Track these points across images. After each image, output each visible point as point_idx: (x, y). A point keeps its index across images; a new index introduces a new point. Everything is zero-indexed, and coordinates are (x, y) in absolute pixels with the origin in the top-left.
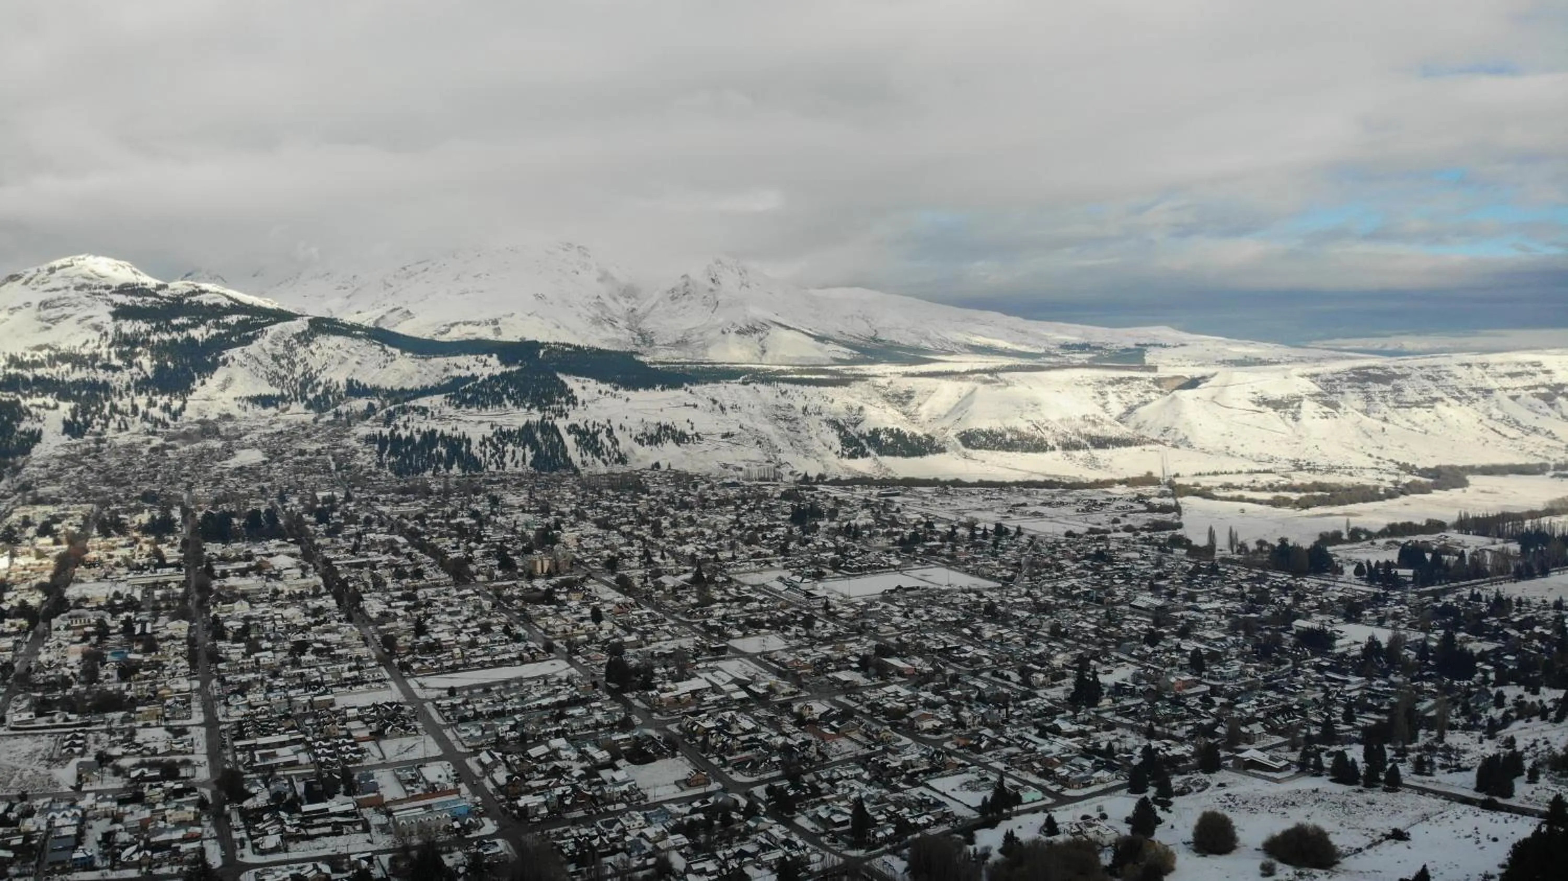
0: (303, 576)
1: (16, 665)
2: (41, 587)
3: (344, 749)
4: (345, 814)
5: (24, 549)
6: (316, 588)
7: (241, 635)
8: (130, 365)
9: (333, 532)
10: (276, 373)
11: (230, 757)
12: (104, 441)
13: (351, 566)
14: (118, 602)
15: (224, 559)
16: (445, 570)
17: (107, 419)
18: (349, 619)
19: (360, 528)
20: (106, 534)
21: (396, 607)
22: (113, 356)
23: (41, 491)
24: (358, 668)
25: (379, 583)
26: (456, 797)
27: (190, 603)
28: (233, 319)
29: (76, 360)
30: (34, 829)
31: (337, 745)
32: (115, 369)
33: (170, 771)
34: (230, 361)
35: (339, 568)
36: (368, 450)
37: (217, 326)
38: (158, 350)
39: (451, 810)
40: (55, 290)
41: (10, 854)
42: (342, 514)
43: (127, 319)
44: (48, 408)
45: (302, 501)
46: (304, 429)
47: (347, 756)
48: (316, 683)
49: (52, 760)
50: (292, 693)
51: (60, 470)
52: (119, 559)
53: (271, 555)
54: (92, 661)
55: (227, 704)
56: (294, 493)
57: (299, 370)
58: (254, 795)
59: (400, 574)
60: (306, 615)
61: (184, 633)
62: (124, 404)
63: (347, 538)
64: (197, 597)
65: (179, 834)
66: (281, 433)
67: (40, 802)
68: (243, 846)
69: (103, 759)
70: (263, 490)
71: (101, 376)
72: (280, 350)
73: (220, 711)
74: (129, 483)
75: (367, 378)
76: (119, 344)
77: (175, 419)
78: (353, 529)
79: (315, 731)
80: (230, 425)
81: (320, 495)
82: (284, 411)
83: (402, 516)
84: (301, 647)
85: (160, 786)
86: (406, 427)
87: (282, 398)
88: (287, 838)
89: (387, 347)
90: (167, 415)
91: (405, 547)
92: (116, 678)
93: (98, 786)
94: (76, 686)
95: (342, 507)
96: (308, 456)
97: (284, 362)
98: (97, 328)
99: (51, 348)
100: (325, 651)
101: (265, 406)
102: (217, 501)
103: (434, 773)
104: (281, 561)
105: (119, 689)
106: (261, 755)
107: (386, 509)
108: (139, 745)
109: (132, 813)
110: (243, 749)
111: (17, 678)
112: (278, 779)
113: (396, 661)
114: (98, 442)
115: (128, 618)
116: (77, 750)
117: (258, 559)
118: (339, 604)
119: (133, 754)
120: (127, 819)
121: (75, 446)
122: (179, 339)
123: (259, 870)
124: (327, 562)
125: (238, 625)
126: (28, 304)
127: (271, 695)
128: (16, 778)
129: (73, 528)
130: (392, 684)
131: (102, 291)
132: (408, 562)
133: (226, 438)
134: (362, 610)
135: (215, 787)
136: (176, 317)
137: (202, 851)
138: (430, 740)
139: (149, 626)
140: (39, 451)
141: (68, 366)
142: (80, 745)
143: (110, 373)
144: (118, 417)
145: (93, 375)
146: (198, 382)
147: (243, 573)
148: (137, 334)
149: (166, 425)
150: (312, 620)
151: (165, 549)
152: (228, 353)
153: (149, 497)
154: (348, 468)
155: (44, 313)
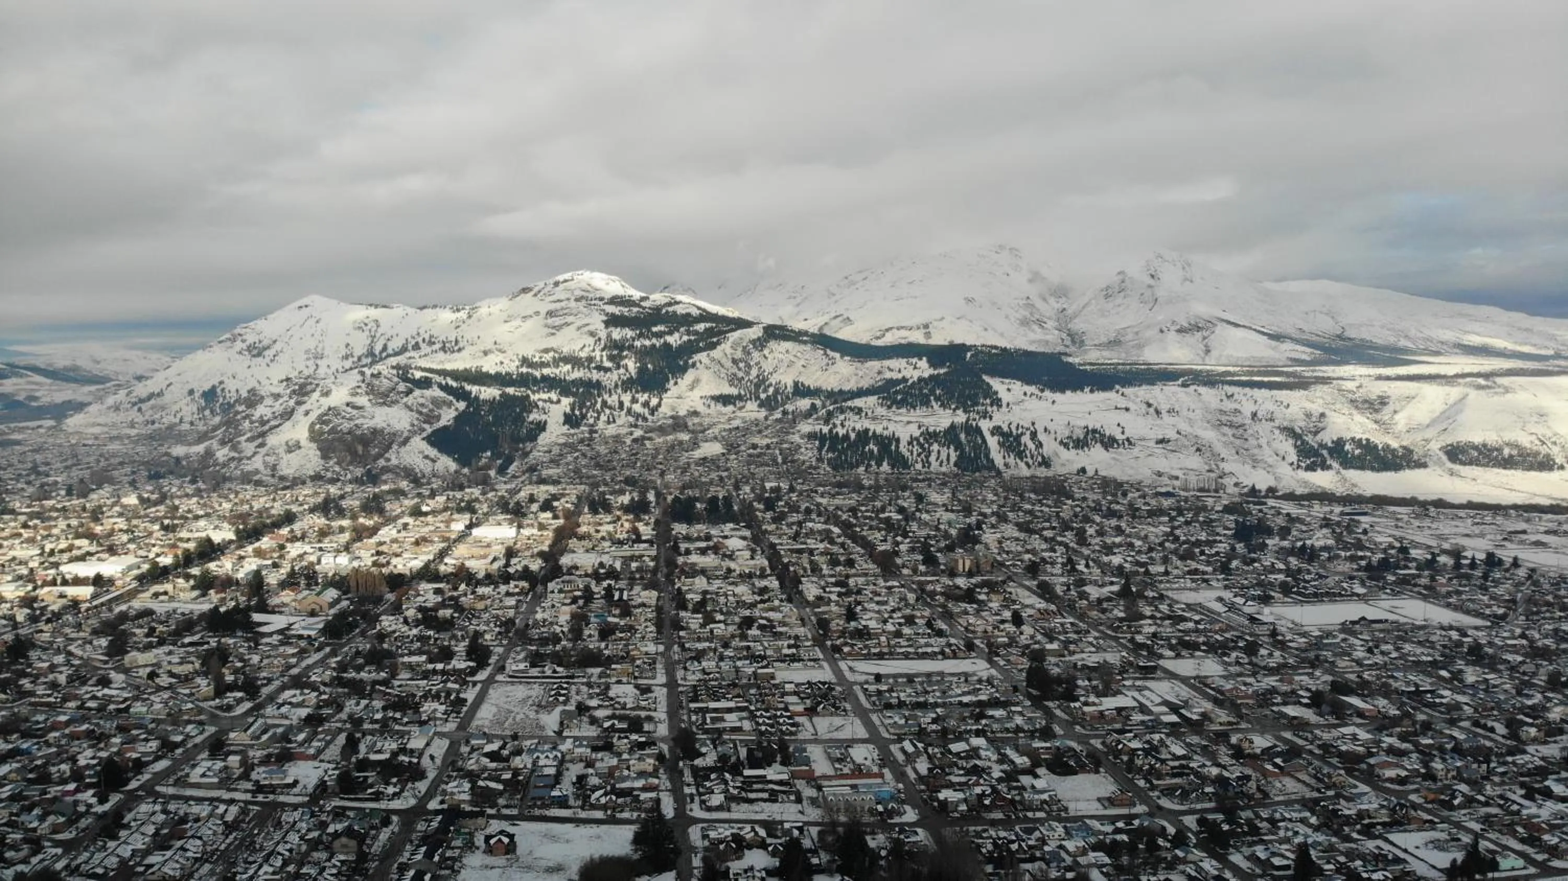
0: (752, 558)
1: (517, 621)
2: (541, 554)
3: (781, 721)
4: (781, 783)
5: (530, 522)
6: (763, 570)
7: (699, 607)
8: (618, 367)
9: (778, 519)
10: (735, 375)
11: (685, 718)
12: (596, 432)
13: (792, 551)
14: (602, 571)
15: (688, 538)
16: (874, 562)
17: (599, 413)
18: (790, 600)
19: (800, 517)
20: (594, 511)
21: (830, 592)
22: (605, 359)
23: (545, 473)
24: (796, 646)
25: (815, 569)
26: (879, 781)
27: (659, 575)
28: (701, 327)
29: (575, 361)
30: (521, 766)
31: (775, 716)
32: (607, 370)
33: (635, 725)
34: (698, 364)
35: (782, 552)
36: (809, 446)
37: (688, 333)
38: (642, 354)
39: (875, 794)
40: (559, 301)
41: (501, 787)
42: (787, 503)
43: (616, 327)
44: (551, 402)
45: (753, 490)
46: (757, 425)
47: (784, 728)
48: (760, 656)
49: (540, 707)
50: (739, 664)
51: (561, 455)
52: (604, 534)
53: (726, 537)
54: (579, 621)
55: (685, 669)
56: (747, 483)
57: (754, 372)
58: (704, 755)
59: (834, 562)
60: (754, 593)
61: (654, 602)
62: (612, 400)
63: (790, 525)
64: (665, 570)
65: (639, 784)
66: (737, 428)
67: (528, 743)
68: (692, 801)
69: (582, 709)
70: (721, 479)
71: (595, 376)
72: (739, 354)
73: (680, 674)
74: (614, 468)
75: (811, 380)
76: (610, 348)
77: (653, 414)
78: (795, 517)
79: (757, 701)
80: (696, 420)
81: (768, 485)
82: (741, 408)
83: (838, 508)
84: (748, 622)
85: (627, 737)
86: (843, 426)
87: (740, 397)
88: (730, 798)
89: (829, 352)
90: (646, 411)
91: (839, 537)
92: (596, 638)
93: (576, 733)
94: (564, 643)
95: (786, 498)
96: (759, 450)
97: (742, 365)
98: (592, 334)
99: (555, 351)
100: (769, 628)
101: (725, 405)
102: (684, 488)
103: (862, 754)
104: (735, 543)
105: (599, 648)
106: (712, 718)
107: (824, 501)
108: (612, 699)
109: (602, 760)
110: (698, 711)
111: (517, 632)
112: (724, 743)
113: (829, 643)
114: (592, 432)
115: (610, 585)
116: (561, 699)
117: (715, 540)
118: (781, 584)
119: (607, 707)
120: (598, 765)
121: (573, 435)
122: (658, 344)
123: (705, 825)
124: (773, 546)
125: (697, 598)
126: (537, 313)
127: (722, 664)
128: (510, 720)
129: (569, 506)
130: (825, 664)
131: (597, 302)
132: (842, 551)
133: (693, 432)
134: (801, 593)
135: (671, 743)
136: (655, 325)
137: (658, 801)
138: (858, 722)
139: (625, 593)
140: (544, 439)
141: (569, 367)
142: (563, 695)
143: (602, 373)
144: (607, 411)
145: (589, 375)
146: (672, 382)
147: (703, 551)
148: (624, 340)
149: (645, 419)
150: (758, 598)
151: (641, 527)
152: (697, 357)
153: (630, 481)
154: (793, 461)
155: (550, 321)
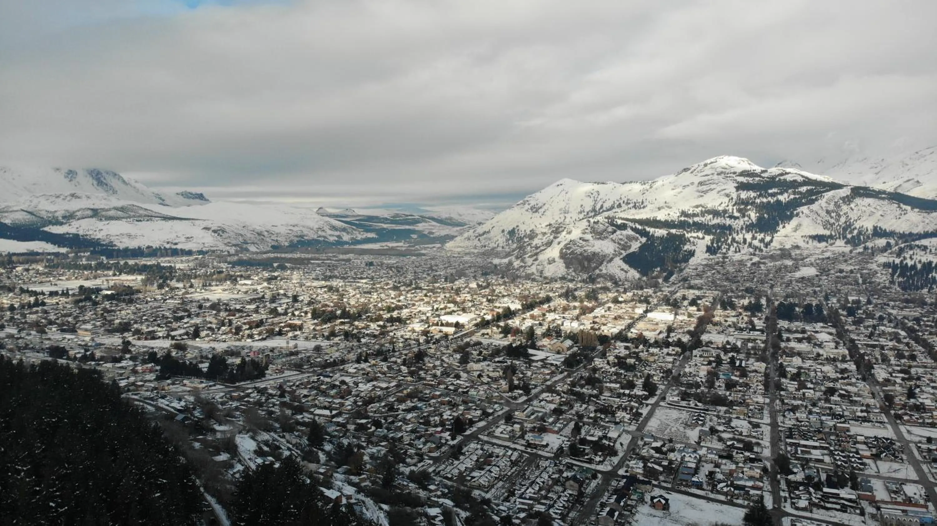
0: (836, 348)
1: (673, 371)
2: (689, 332)
3: (853, 460)
4: (850, 500)
5: (683, 312)
6: (844, 357)
7: (796, 377)
8: (744, 216)
9: (858, 322)
10: (828, 221)
11: (783, 447)
12: (727, 258)
13: (867, 345)
14: (728, 346)
15: (789, 331)
16: (932, 358)
17: (729, 246)
18: (864, 379)
19: (875, 322)
20: (724, 308)
21: (896, 377)
22: (735, 211)
23: (693, 282)
24: (868, 412)
25: (885, 360)
26: (924, 510)
27: (767, 353)
28: (804, 189)
29: (715, 213)
30: (674, 459)
31: (849, 456)
32: (736, 218)
33: (748, 447)
34: (801, 214)
35: (860, 346)
36: (884, 272)
37: (794, 193)
38: (761, 208)
39: (920, 518)
40: (707, 175)
41: (661, 469)
42: (864, 312)
43: (744, 190)
44: (699, 238)
45: (839, 301)
46: (844, 256)
47: (855, 465)
48: (839, 415)
49: (687, 425)
50: (824, 418)
51: (703, 272)
52: (731, 323)
53: (817, 332)
54: (712, 376)
55: (784, 416)
56: (835, 296)
57: (843, 219)
58: (795, 473)
59: (900, 356)
60: (836, 372)
61: (763, 370)
62: (739, 238)
63: (866, 327)
64: (771, 350)
65: (750, 484)
66: (829, 258)
67: (678, 446)
68: (786, 501)
69: (713, 431)
70: (815, 292)
71: (728, 222)
72: (831, 207)
73: (780, 419)
74: (738, 282)
75: (888, 225)
76: (739, 204)
77: (766, 247)
78: (870, 322)
79: (836, 445)
80: (798, 252)
81: (850, 299)
82: (831, 245)
83: (905, 317)
84: (831, 391)
85: (742, 453)
86: (911, 258)
87: (831, 237)
88: (812, 504)
89: (902, 205)
90: (762, 245)
91: (905, 338)
92: (724, 388)
93: (709, 445)
94: (702, 388)
95: (864, 308)
96: (844, 274)
97: (833, 215)
98: (727, 195)
99: (703, 207)
100: (847, 397)
101: (820, 241)
102: (787, 296)
103: (911, 490)
104: (823, 337)
105: (725, 395)
106: (802, 451)
107: (894, 312)
108: (733, 428)
109: (725, 464)
110: (791, 445)
111: (673, 377)
112: (810, 468)
113: (892, 412)
114: (724, 258)
115: (733, 356)
116: (700, 422)
117: (809, 333)
118: (858, 368)
119: (729, 432)
120: (723, 467)
121: (712, 259)
122: (772, 201)
123: (794, 518)
124: (852, 341)
125: (795, 371)
126: (692, 183)
127: (811, 416)
128: (668, 430)
129: (707, 303)
130: (889, 426)
131: (731, 175)
132: (906, 348)
133: (795, 260)
134: (873, 375)
135: (773, 462)
136: (771, 188)
137: (762, 497)
138: (911, 468)
139: (744, 362)
140: (693, 261)
141: (711, 216)
142: (701, 420)
143: (733, 220)
144: (735, 245)
145: (724, 221)
146: (781, 226)
147: (800, 340)
148: (749, 198)
149: (761, 250)
150: (840, 376)
151: (756, 320)
152: (800, 209)
153: (749, 291)
154: (870, 283)
155: (700, 188)
